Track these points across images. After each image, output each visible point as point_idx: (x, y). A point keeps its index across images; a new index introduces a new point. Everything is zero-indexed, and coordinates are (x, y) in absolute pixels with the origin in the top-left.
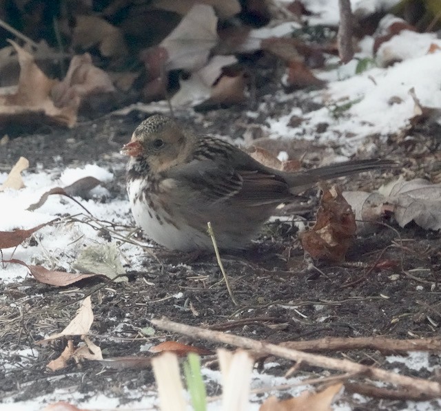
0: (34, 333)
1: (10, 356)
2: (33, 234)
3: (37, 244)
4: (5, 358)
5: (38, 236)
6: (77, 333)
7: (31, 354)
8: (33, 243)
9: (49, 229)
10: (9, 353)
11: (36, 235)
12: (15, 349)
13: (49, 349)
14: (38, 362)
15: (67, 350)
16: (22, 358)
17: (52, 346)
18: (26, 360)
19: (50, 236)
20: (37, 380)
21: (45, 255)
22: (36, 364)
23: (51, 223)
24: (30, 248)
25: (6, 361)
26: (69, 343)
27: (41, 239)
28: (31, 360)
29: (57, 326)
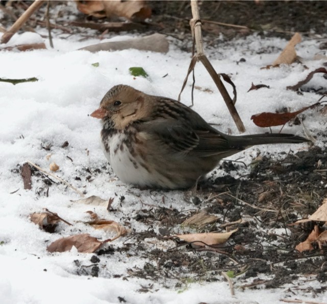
0: (290, 212)
1: (268, 234)
2: (298, 115)
3: (300, 123)
4: (264, 236)
5: (301, 116)
6: (322, 220)
7: (285, 233)
8: (297, 122)
9: (310, 111)
10: (267, 231)
11: (300, 116)
12: (273, 226)
13: (300, 230)
14: (290, 241)
15: (314, 233)
16: (278, 237)
17: (302, 227)
18: (281, 238)
19: (311, 117)
20: (287, 261)
21: (305, 133)
22: (288, 244)
23: (312, 107)
24: (295, 127)
25: (265, 238)
26: (316, 227)
27: (303, 119)
28: (285, 239)
29: (308, 207)
